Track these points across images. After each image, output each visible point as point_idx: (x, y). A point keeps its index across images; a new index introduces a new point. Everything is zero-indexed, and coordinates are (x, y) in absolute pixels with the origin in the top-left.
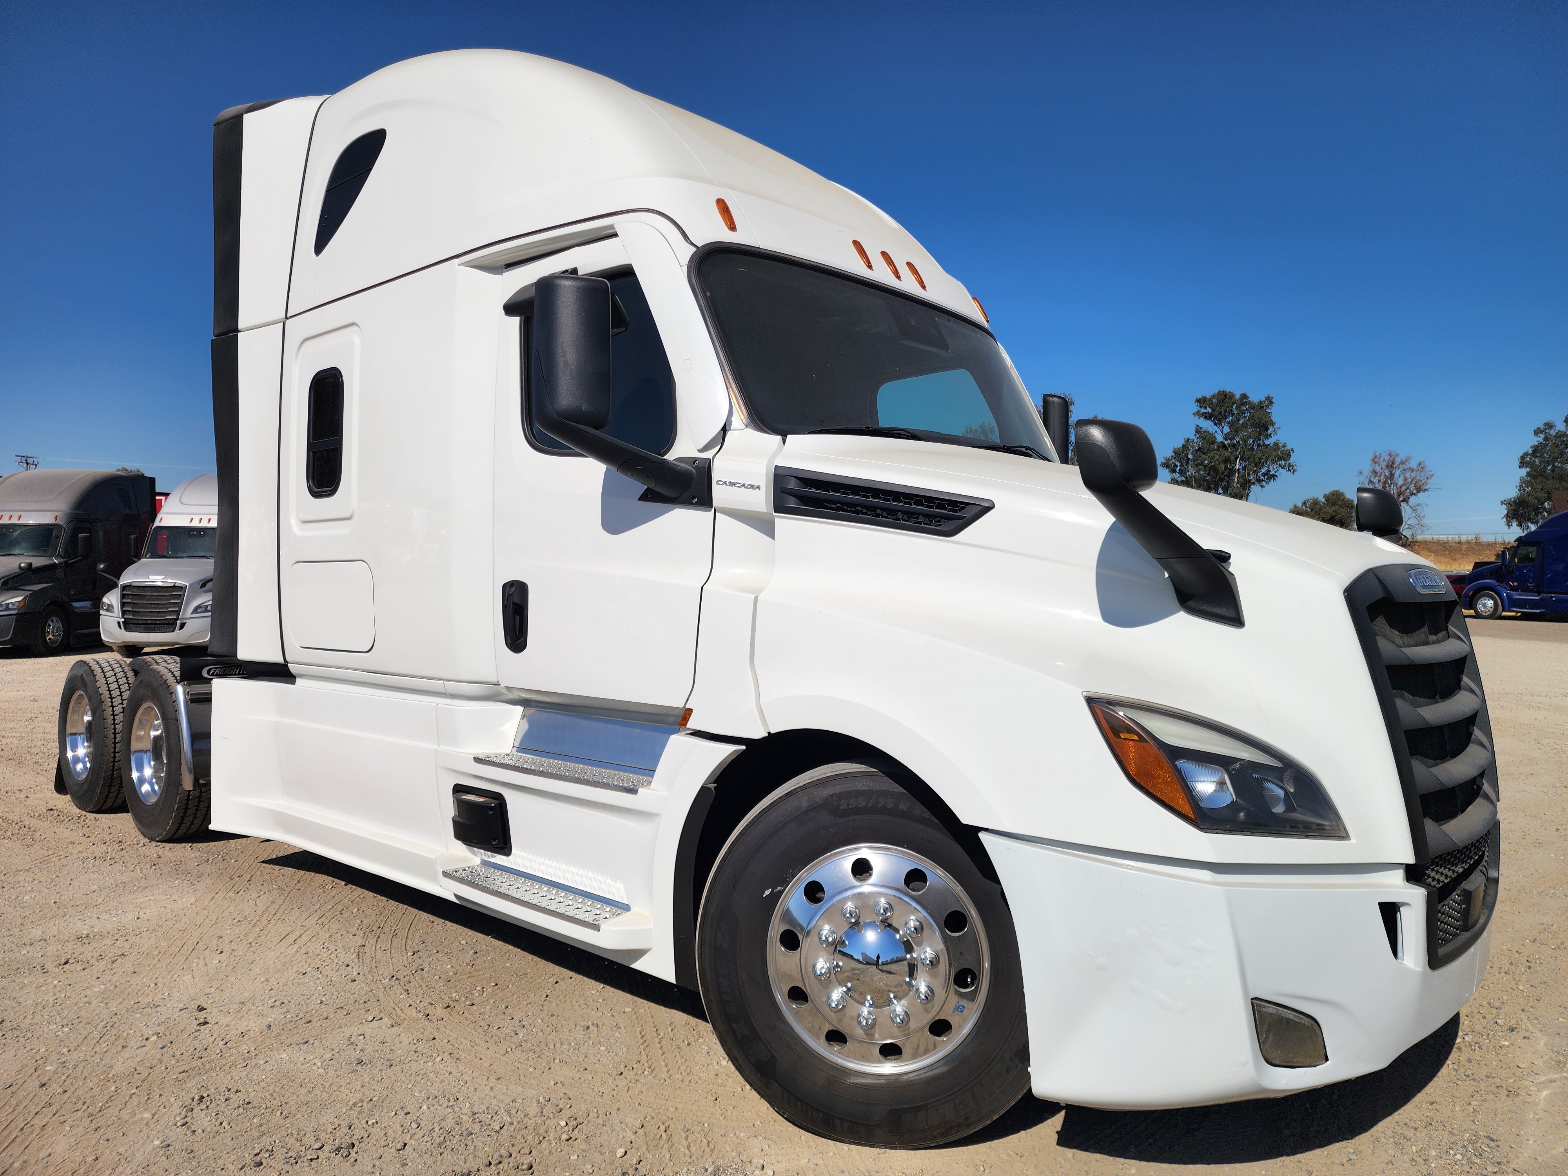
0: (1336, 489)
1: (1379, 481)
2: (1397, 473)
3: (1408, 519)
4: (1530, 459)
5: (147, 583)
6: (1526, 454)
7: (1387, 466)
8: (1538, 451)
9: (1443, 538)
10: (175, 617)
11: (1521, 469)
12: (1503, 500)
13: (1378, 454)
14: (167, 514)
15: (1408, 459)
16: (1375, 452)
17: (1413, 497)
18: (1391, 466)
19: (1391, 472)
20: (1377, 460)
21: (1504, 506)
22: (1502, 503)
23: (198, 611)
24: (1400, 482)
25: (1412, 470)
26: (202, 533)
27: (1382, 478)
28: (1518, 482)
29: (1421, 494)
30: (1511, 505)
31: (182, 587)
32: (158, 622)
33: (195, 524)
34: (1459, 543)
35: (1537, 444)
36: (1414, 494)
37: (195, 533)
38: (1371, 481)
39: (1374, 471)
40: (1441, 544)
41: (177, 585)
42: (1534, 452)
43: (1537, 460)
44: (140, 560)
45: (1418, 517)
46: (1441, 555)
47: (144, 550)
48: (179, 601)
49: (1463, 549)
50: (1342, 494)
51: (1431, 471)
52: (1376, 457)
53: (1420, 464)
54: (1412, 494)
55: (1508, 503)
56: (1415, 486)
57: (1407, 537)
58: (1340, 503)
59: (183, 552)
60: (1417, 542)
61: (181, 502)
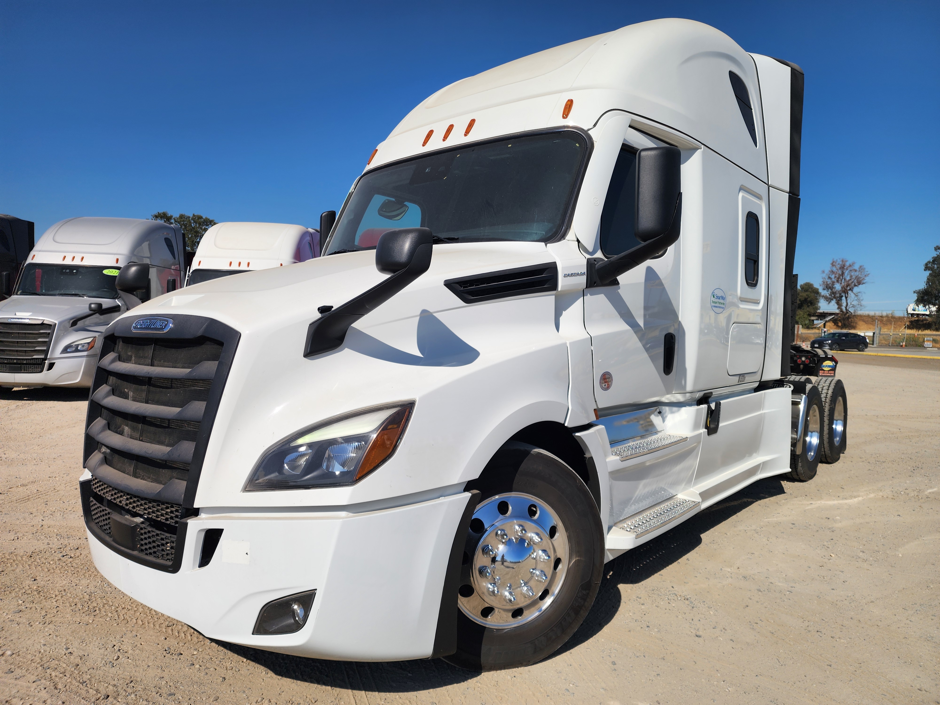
0: (808, 282)
1: (835, 277)
2: (846, 272)
3: (853, 301)
4: (931, 265)
5: (15, 320)
6: (929, 262)
7: (840, 268)
8: (936, 260)
9: (872, 313)
10: (43, 357)
11: (925, 272)
12: (915, 291)
13: (835, 260)
14: (40, 251)
15: (854, 263)
16: (833, 259)
17: (856, 287)
18: (842, 267)
19: (843, 271)
20: (834, 264)
21: (916, 295)
22: (914, 292)
23: (68, 350)
24: (848, 278)
25: (856, 271)
26: (75, 271)
27: (837, 276)
28: (925, 279)
29: (860, 286)
30: (920, 294)
31: (51, 325)
32: (25, 362)
33: (68, 262)
34: (881, 317)
35: (936, 256)
36: (857, 286)
37: (68, 271)
38: (829, 278)
39: (832, 271)
40: (870, 317)
41: (45, 322)
42: (934, 261)
43: (936, 266)
44: (10, 296)
45: (858, 300)
46: (871, 324)
47: (16, 287)
48: (47, 340)
49: (884, 320)
50: (812, 285)
51: (867, 271)
52: (833, 262)
53: (861, 267)
54: (855, 286)
55: (918, 292)
56: (857, 281)
57: (851, 313)
58: (810, 290)
59: (56, 289)
60: (858, 316)
61: (54, 240)
